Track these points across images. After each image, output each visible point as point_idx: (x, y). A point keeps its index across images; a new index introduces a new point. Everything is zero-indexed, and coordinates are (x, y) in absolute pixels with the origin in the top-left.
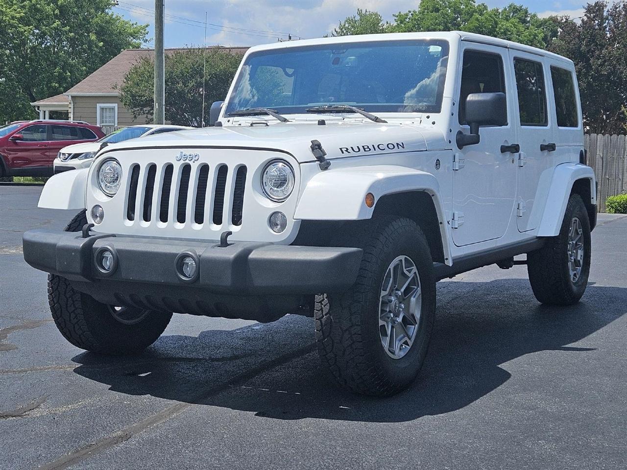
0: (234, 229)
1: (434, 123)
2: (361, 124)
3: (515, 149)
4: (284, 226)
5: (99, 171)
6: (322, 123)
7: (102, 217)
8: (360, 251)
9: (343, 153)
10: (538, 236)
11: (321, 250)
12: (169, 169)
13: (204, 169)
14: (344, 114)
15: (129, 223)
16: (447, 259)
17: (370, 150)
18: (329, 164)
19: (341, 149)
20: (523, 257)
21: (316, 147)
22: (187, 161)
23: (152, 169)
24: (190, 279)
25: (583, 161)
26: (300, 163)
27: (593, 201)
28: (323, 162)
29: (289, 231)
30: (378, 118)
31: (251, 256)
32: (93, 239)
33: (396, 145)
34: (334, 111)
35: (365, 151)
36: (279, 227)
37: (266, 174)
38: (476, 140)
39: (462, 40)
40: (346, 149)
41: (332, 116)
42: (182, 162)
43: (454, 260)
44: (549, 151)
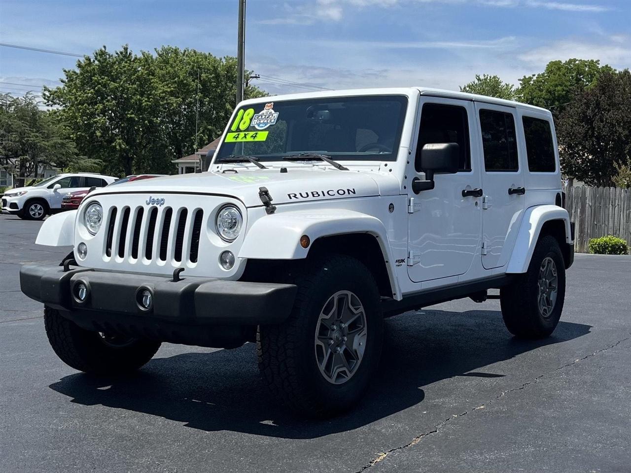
0: (191, 265)
1: (391, 170)
2: (324, 171)
3: (478, 193)
4: (232, 263)
5: (85, 213)
6: (284, 170)
7: (85, 253)
8: (295, 287)
9: (291, 198)
10: (507, 272)
11: (258, 285)
12: (140, 211)
13: (169, 212)
14: (313, 162)
15: (107, 259)
16: (395, 294)
17: (319, 195)
18: (274, 209)
19: (289, 195)
20: (496, 292)
21: (264, 193)
22: (155, 205)
23: (127, 211)
24: (147, 310)
25: (558, 203)
26: (247, 208)
27: (568, 240)
28: (269, 207)
29: (237, 268)
30: (341, 165)
31: (197, 290)
32: (71, 273)
33: (346, 192)
34: (307, 158)
35: (314, 196)
36: (228, 264)
37: (220, 217)
38: (431, 186)
39: (421, 95)
40: (294, 195)
41: (303, 163)
42: (151, 205)
43: (404, 296)
44: (519, 195)
